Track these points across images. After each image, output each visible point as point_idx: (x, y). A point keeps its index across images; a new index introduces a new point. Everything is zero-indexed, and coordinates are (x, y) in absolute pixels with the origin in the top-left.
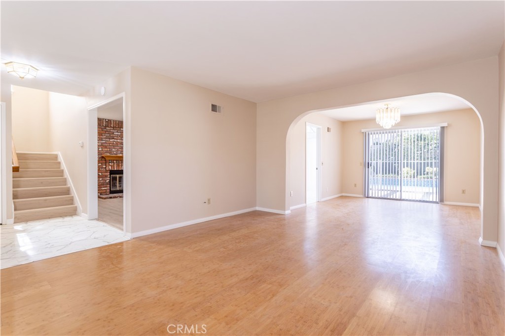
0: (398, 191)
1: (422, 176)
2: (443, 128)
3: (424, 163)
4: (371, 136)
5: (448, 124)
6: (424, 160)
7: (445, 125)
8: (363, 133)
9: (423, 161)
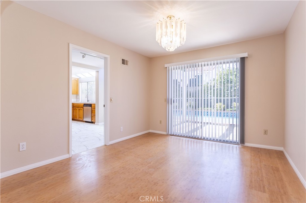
0: (198, 122)
1: (229, 109)
2: (243, 60)
3: (231, 100)
4: (173, 71)
5: (248, 55)
6: (231, 96)
7: (245, 55)
8: (166, 68)
9: (229, 98)
